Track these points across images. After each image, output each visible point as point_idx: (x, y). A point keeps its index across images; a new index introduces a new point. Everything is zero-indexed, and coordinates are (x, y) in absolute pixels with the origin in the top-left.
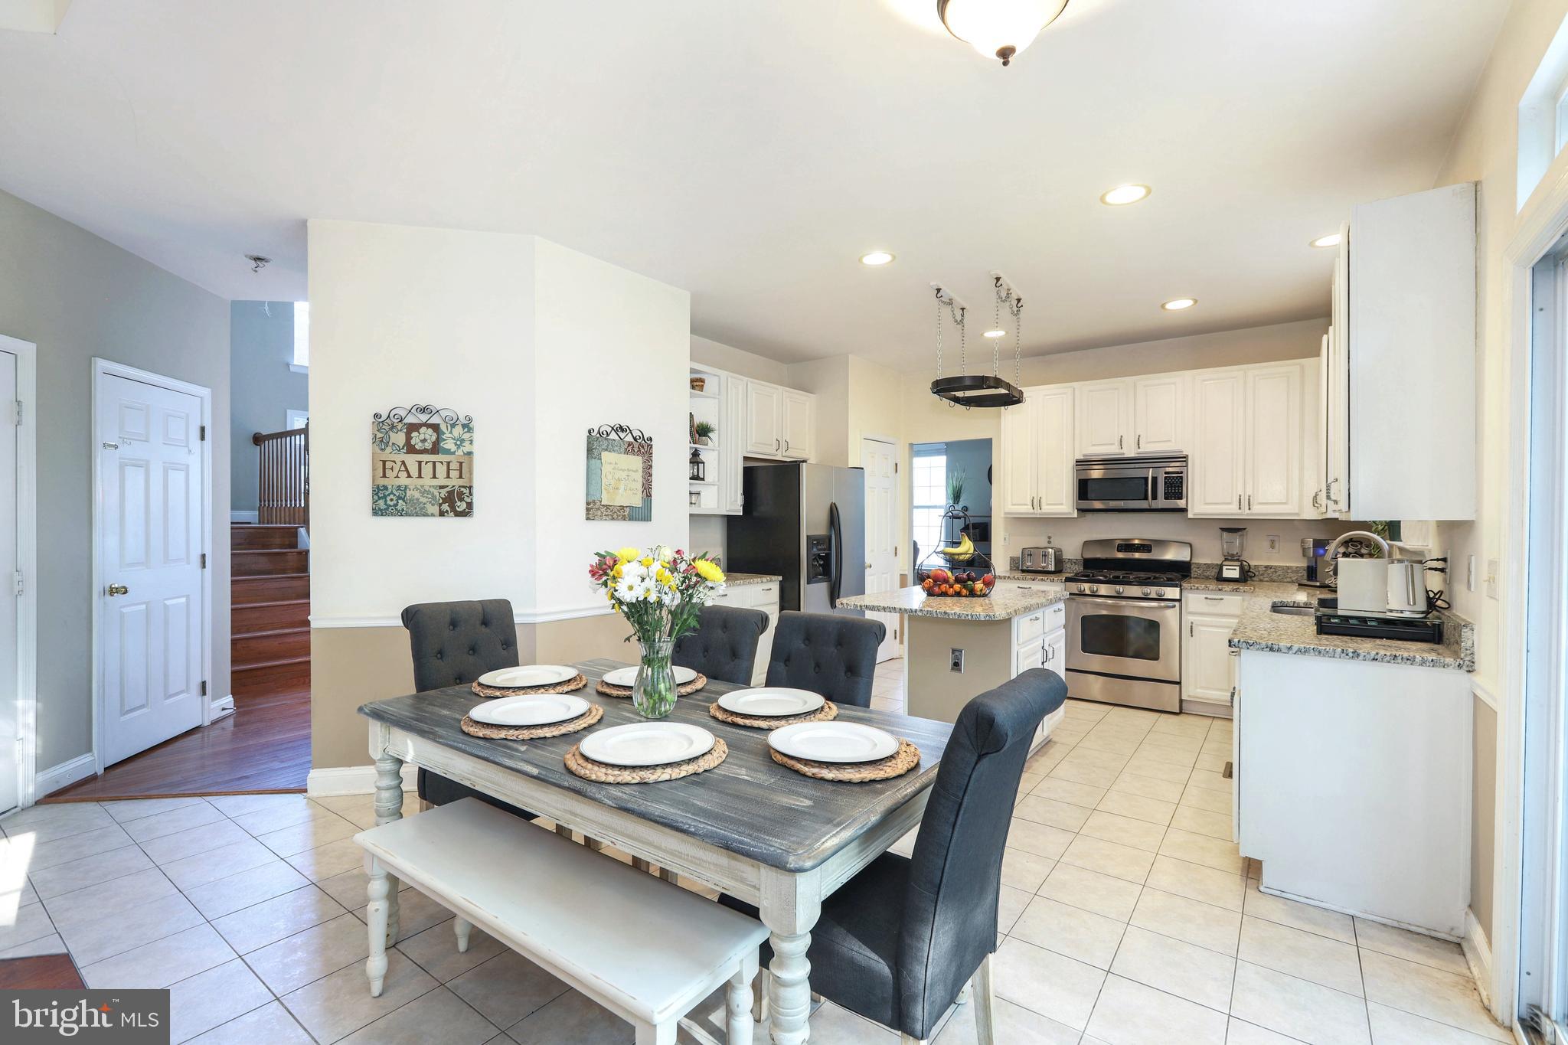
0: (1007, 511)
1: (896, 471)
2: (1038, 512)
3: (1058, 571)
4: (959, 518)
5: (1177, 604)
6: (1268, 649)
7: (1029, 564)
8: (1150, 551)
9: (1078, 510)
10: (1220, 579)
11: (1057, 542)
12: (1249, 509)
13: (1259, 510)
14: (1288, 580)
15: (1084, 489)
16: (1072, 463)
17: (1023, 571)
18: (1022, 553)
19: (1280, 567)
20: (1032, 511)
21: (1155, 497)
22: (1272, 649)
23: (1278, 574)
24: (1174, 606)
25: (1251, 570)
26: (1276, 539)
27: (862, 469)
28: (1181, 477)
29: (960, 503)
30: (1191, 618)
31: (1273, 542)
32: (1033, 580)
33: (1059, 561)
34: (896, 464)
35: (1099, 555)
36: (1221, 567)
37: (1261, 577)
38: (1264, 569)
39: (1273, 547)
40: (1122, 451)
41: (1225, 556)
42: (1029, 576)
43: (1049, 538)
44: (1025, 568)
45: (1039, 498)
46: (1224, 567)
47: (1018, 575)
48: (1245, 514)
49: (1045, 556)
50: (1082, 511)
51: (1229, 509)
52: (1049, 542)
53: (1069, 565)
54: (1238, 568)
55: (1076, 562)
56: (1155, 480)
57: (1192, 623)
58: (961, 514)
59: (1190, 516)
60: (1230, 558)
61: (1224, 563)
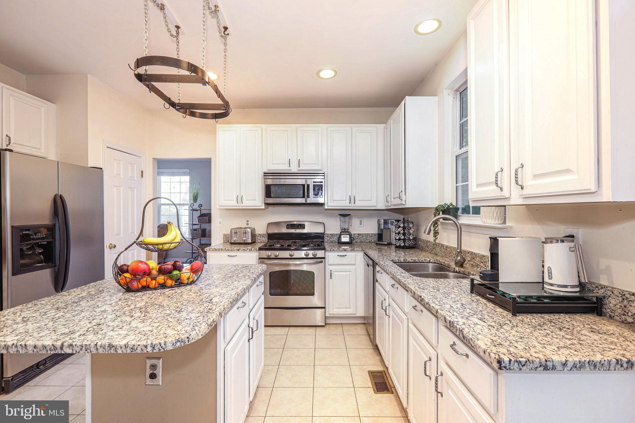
0: (220, 204)
1: (142, 177)
2: (240, 206)
3: (253, 242)
4: (197, 210)
5: (323, 260)
6: (542, 368)
7: (235, 238)
8: (304, 228)
9: (265, 204)
10: (341, 243)
11: (251, 225)
12: (354, 203)
13: (359, 204)
14: (368, 241)
15: (268, 191)
16: (261, 174)
17: (232, 243)
18: (231, 232)
19: (364, 234)
20: (237, 204)
21: (308, 197)
22: (546, 368)
23: (364, 238)
24: (322, 262)
25: (352, 237)
26: (361, 219)
27: (101, 169)
28: (322, 185)
29: (197, 202)
30: (331, 268)
31: (361, 221)
32: (238, 250)
33: (253, 236)
34: (142, 172)
35: (276, 232)
36: (340, 235)
37: (356, 240)
38: (357, 236)
39: (361, 224)
40: (290, 168)
41: (342, 230)
42: (235, 247)
43: (248, 221)
44: (233, 242)
45: (241, 196)
46: (342, 236)
47: (228, 246)
48: (352, 206)
49: (245, 233)
50: (267, 204)
51: (345, 204)
52: (247, 224)
53: (259, 238)
54: (348, 236)
55: (263, 236)
56: (308, 186)
57: (331, 271)
58: (198, 208)
59: (326, 207)
60: (343, 231)
61: (342, 233)
